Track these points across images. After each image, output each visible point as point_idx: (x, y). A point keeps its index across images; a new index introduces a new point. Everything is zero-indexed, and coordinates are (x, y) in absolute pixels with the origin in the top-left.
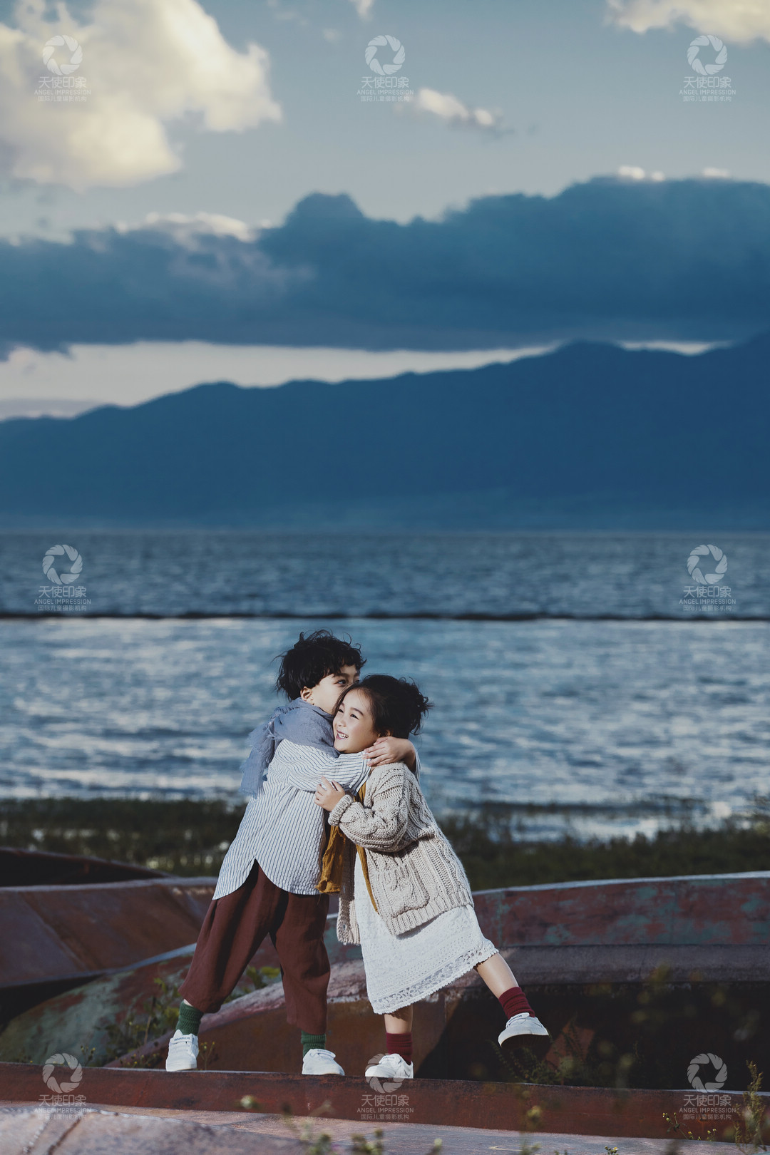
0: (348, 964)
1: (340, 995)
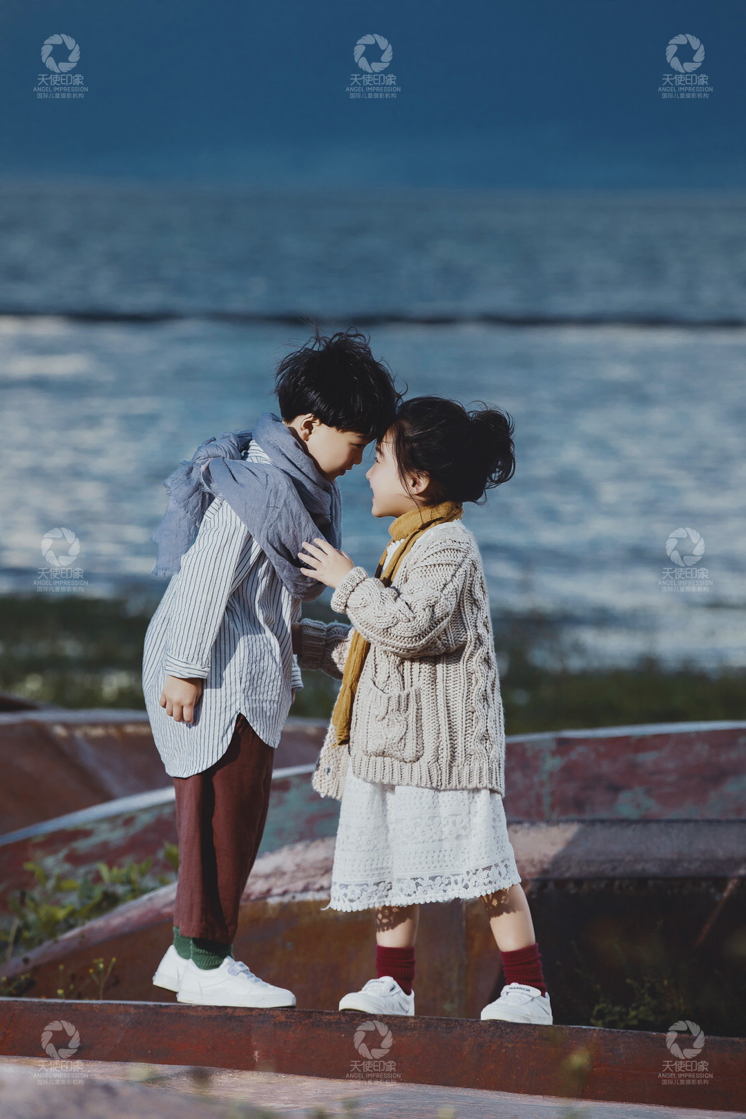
0: (318, 842)
1: (306, 889)
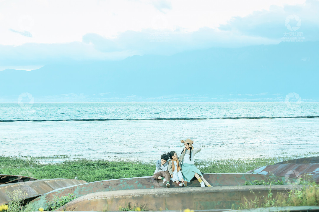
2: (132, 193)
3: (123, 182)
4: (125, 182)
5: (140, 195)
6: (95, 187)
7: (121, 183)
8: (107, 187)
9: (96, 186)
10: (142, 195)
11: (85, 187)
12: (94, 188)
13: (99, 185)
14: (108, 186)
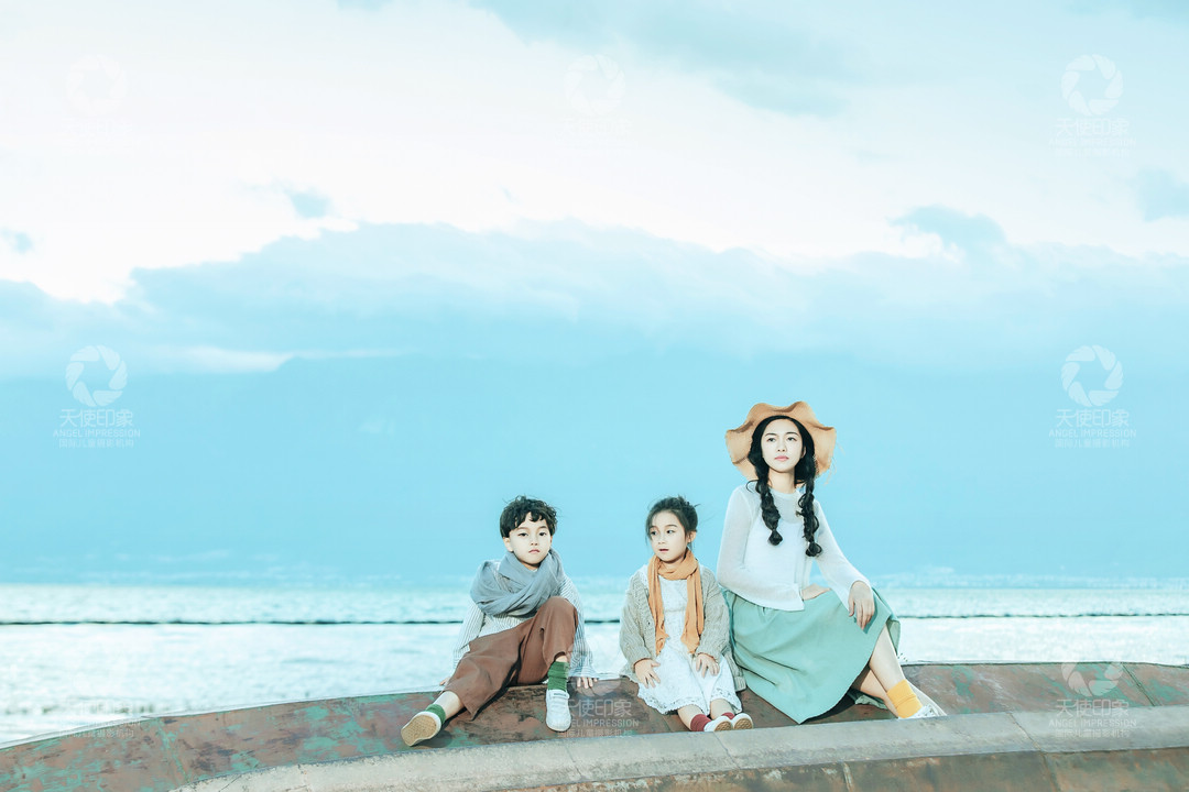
2: (571, 765)
3: (330, 719)
4: (341, 719)
5: (643, 783)
6: (118, 764)
7: (322, 733)
8: (217, 759)
9: (128, 758)
10: (662, 779)
11: (41, 767)
12: (109, 770)
13: (145, 747)
14: (227, 753)
